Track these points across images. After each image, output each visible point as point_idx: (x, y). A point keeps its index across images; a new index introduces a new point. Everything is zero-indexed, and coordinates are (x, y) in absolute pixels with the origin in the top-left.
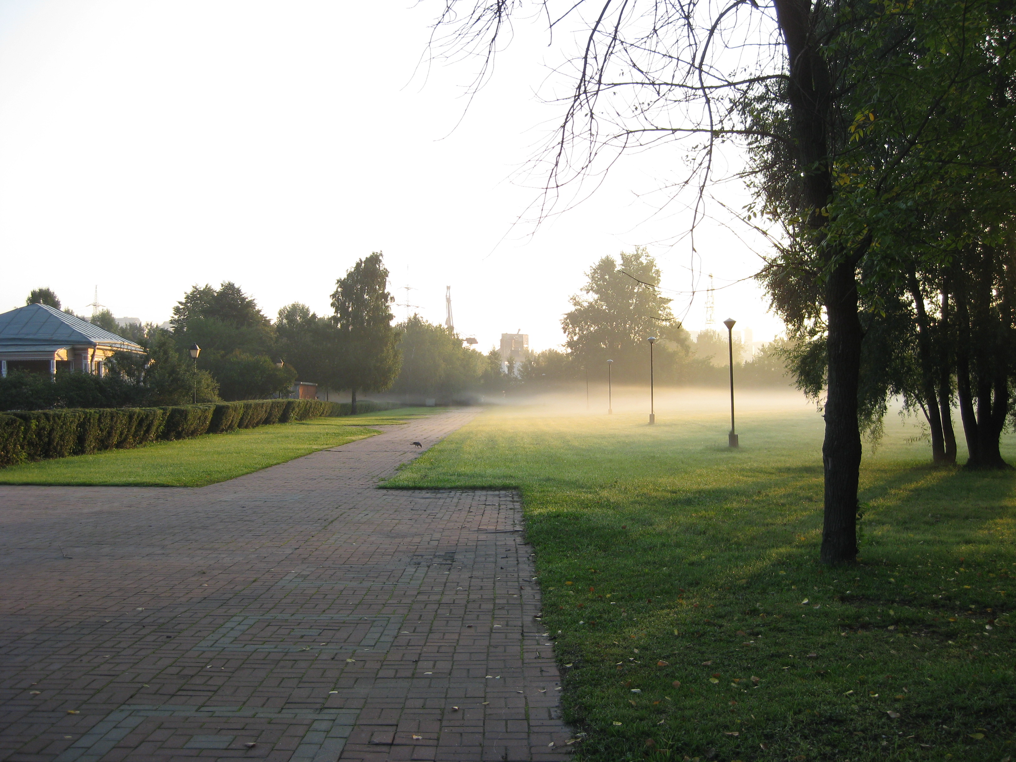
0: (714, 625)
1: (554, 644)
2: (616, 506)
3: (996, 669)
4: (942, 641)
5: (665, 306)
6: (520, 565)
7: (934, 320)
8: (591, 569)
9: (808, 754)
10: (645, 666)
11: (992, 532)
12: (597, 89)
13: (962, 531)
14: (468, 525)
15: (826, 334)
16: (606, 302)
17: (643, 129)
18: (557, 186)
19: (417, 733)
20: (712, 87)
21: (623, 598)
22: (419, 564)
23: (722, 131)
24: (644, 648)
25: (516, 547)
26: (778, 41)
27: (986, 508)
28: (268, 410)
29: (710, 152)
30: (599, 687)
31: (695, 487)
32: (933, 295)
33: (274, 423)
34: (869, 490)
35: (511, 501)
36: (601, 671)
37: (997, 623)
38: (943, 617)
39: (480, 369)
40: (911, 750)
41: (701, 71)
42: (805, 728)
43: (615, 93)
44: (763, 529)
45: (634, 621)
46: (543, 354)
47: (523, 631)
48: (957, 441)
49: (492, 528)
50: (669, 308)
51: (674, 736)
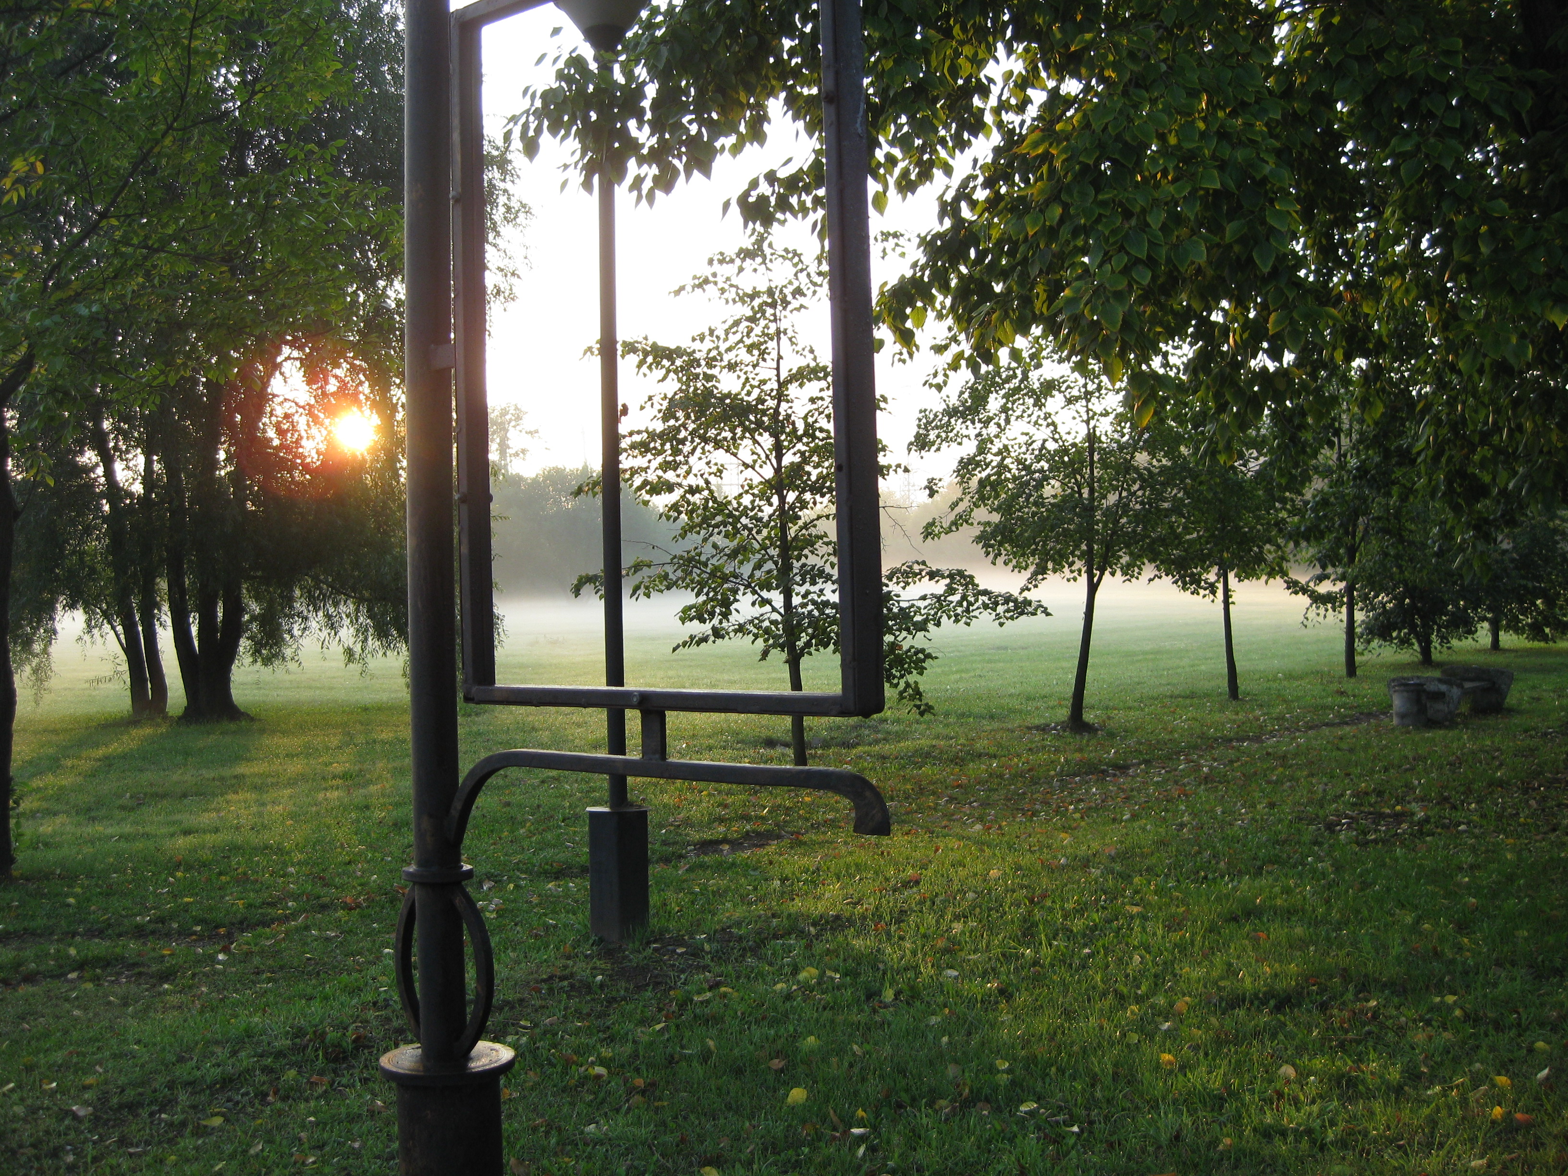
3: (236, 1017)
4: (154, 986)
7: (130, 495)
11: (222, 814)
13: (178, 817)
27: (213, 779)
32: (130, 456)
34: (31, 762)
37: (234, 949)
38: (154, 949)
40: (114, 1162)
48: (168, 681)
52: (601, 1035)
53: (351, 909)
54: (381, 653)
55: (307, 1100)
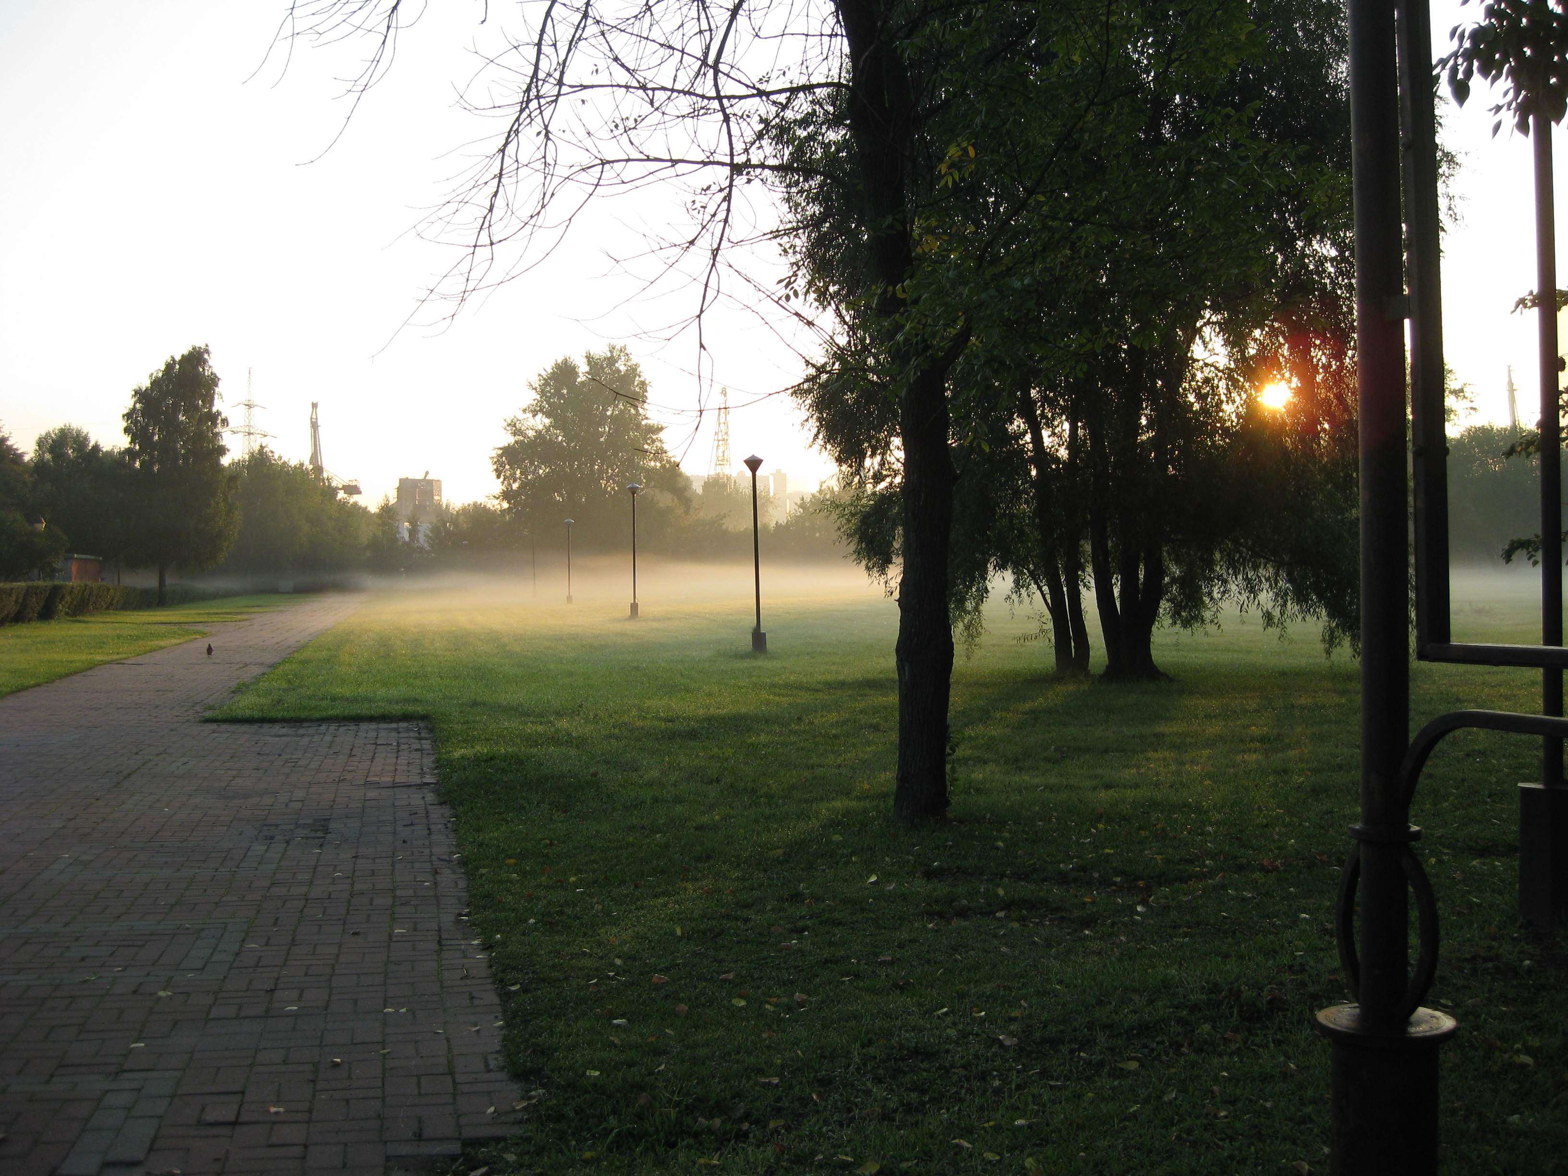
0: (737, 919)
1: (489, 955)
2: (580, 743)
3: (1154, 967)
4: (1076, 931)
5: (654, 437)
6: (434, 837)
7: (1057, 460)
8: (544, 839)
9: (885, 1106)
10: (633, 984)
11: (1142, 771)
12: (556, 93)
13: (1099, 771)
14: (349, 777)
15: (898, 480)
16: (563, 429)
17: (627, 158)
18: (492, 244)
19: (276, 1103)
20: (734, 97)
21: (595, 882)
22: (272, 838)
23: (748, 164)
24: (630, 958)
25: (426, 808)
26: (835, 30)
27: (1134, 736)
28: (21, 600)
29: (728, 198)
30: (563, 1018)
31: (701, 712)
32: (1056, 423)
33: (30, 620)
34: (964, 713)
35: (416, 738)
36: (564, 994)
37: (1153, 901)
38: (1076, 896)
39: (365, 535)
40: (1036, 1091)
41: (717, 71)
42: (878, 1067)
43: (583, 101)
44: (806, 773)
45: (613, 916)
46: (464, 511)
47: (440, 937)
48: (1090, 639)
49: (387, 779)
50: (661, 441)
51: (682, 1088)
52: (1527, 1022)
53: (1268, 871)
54: (1300, 618)
55: (1220, 1055)
